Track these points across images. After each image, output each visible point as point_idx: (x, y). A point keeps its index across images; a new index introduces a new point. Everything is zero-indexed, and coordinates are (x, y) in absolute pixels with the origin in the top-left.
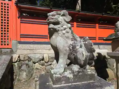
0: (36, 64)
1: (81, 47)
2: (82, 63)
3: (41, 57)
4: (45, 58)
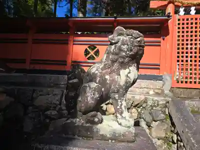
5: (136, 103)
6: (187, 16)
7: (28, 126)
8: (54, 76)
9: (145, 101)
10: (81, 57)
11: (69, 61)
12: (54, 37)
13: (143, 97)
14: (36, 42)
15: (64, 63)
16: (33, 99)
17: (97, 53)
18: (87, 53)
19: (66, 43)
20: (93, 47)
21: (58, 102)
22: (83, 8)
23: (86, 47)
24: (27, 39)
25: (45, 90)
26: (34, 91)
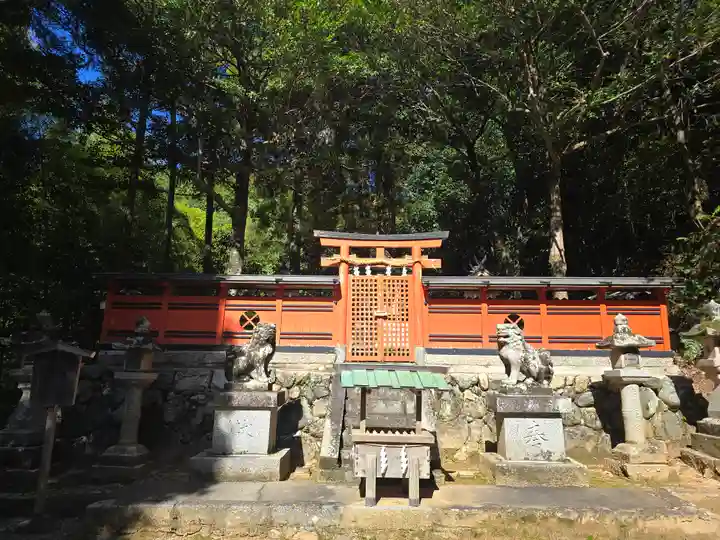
0: (466, 392)
1: (534, 358)
2: (535, 375)
3: (475, 379)
4: (481, 382)
5: (298, 381)
6: (363, 277)
7: (170, 416)
8: (199, 353)
9: (308, 378)
10: (236, 327)
11: (220, 331)
12: (197, 300)
13: (305, 374)
14: (172, 307)
15: (212, 335)
16: (174, 382)
17: (256, 320)
18: (243, 320)
19: (215, 308)
20: (250, 313)
21: (206, 385)
22: (239, 242)
23: (243, 313)
24: (161, 304)
25: (190, 370)
26: (176, 372)
